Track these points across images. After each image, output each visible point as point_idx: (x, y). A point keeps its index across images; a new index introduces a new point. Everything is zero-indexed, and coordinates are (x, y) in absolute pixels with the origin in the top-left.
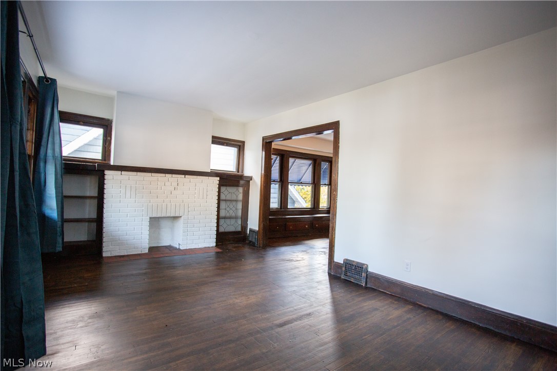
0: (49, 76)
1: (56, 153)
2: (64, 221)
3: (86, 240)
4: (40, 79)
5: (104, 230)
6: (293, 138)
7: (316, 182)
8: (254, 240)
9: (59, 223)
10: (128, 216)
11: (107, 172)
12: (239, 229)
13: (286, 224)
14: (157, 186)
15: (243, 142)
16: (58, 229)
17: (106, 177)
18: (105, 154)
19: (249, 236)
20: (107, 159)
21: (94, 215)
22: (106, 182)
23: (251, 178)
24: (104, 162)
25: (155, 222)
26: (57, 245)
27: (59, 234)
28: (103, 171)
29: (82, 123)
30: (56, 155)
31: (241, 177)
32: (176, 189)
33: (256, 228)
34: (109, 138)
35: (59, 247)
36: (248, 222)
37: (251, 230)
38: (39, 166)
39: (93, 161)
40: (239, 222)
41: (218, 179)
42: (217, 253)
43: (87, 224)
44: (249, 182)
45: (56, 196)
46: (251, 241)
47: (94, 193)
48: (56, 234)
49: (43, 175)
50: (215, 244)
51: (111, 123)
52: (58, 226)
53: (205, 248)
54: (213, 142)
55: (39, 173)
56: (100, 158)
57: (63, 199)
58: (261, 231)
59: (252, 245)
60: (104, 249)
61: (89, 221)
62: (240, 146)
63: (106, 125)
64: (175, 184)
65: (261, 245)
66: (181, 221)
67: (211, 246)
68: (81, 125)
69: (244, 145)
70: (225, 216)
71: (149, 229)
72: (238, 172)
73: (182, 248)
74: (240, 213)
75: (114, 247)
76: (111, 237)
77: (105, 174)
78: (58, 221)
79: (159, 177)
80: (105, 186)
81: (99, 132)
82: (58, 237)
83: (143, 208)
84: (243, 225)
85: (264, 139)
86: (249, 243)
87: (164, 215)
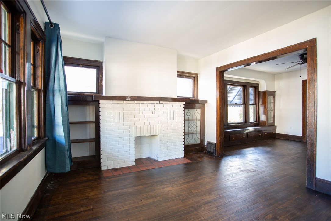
0: (52, 21)
1: (61, 87)
2: (71, 142)
3: (89, 155)
4: (46, 24)
5: (102, 149)
7: (246, 103)
8: (212, 151)
9: (67, 147)
10: (119, 137)
11: (101, 102)
12: (199, 142)
13: (230, 136)
14: (139, 111)
15: (197, 75)
16: (66, 153)
17: (101, 106)
18: (99, 89)
19: (207, 147)
20: (100, 92)
21: (93, 136)
22: (101, 110)
23: (206, 102)
24: (98, 94)
25: (138, 140)
26: (66, 167)
27: (67, 157)
28: (98, 101)
29: (81, 65)
30: (62, 88)
31: (197, 101)
32: (153, 113)
33: (214, 141)
34: (101, 76)
35: (68, 168)
36: (205, 136)
37: (208, 143)
38: (49, 99)
39: (90, 94)
40: (199, 136)
41: (184, 103)
42: (186, 164)
43: (88, 143)
44: (204, 104)
45: (63, 124)
46: (209, 152)
47: (92, 118)
48: (65, 156)
49: (52, 106)
50: (183, 156)
51: (102, 64)
52: (66, 150)
53: (177, 159)
55: (49, 105)
56: (95, 92)
57: (69, 125)
58: (219, 144)
59: (210, 154)
60: (103, 164)
61: (90, 140)
62: (194, 77)
63: (97, 66)
64: (152, 109)
65: (220, 155)
66: (158, 138)
67: (181, 157)
68: (80, 67)
69: (197, 76)
70: (189, 132)
71: (134, 147)
72: (194, 98)
73: (160, 160)
74: (198, 129)
75: (109, 162)
76: (107, 154)
77: (100, 104)
78: (66, 146)
79: (140, 104)
80: (101, 113)
81: (94, 71)
82: (67, 160)
83: (130, 130)
84: (201, 139)
85: (217, 69)
86: (207, 153)
87: (145, 134)
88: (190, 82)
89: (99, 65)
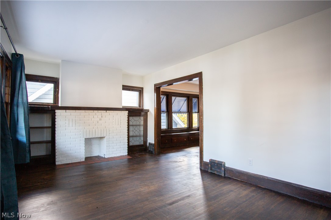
0: (18, 53)
1: (24, 100)
2: (30, 143)
3: (45, 155)
4: (13, 55)
5: (56, 148)
6: (174, 84)
7: (189, 111)
8: (152, 150)
9: (28, 145)
10: (71, 138)
11: (57, 111)
12: (142, 143)
13: (172, 139)
14: (89, 118)
15: (142, 88)
16: (27, 148)
17: (56, 114)
18: (55, 100)
19: (148, 147)
20: (56, 103)
21: (49, 139)
22: (56, 117)
23: (148, 111)
24: (55, 105)
25: (88, 141)
26: (26, 159)
27: (28, 152)
28: (55, 110)
29: (40, 81)
30: (24, 101)
31: (142, 110)
32: (101, 120)
33: (153, 142)
34: (57, 90)
35: (28, 160)
36: (148, 139)
37: (150, 144)
38: (14, 109)
39: (48, 105)
40: (142, 139)
41: (127, 112)
42: (128, 159)
43: (45, 144)
44: (147, 113)
45: (25, 128)
47: (49, 124)
48: (26, 151)
49: (16, 115)
50: (127, 154)
51: (59, 80)
52: (27, 147)
53: (121, 156)
54: (123, 89)
55: (14, 113)
56: (52, 102)
57: (29, 129)
58: (156, 144)
59: (151, 153)
60: (57, 160)
61: (47, 142)
62: (140, 91)
63: (55, 81)
64: (100, 117)
65: (157, 153)
66: (105, 139)
67: (125, 155)
68: (40, 82)
69: (143, 90)
70: (133, 135)
71: (84, 146)
72: (140, 107)
73: (106, 157)
74: (142, 133)
75: (63, 158)
76: (61, 152)
77: (55, 112)
78: (27, 143)
79: (90, 113)
80: (56, 120)
81: (51, 86)
82: (27, 154)
83: (81, 133)
84: (144, 140)
85: (155, 85)
86: (149, 152)
87: (94, 137)
88: (136, 94)
89: (56, 81)
